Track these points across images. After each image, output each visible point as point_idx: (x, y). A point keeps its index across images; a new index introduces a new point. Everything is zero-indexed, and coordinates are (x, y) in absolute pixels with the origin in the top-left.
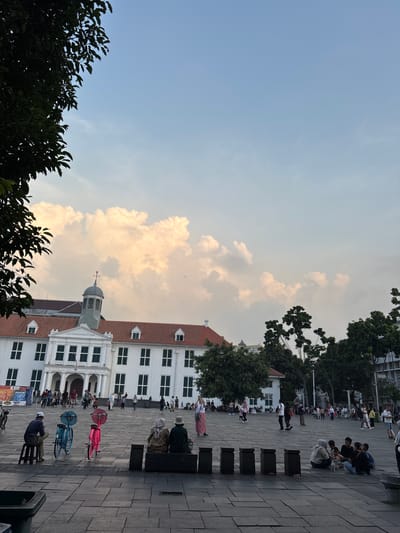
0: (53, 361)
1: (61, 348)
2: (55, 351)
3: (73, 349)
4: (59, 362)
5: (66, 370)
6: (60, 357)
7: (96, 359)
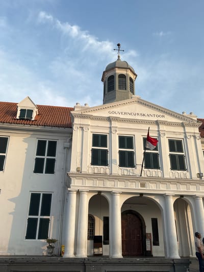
0: (88, 167)
1: (100, 140)
2: (89, 146)
3: (126, 142)
4: (101, 169)
5: (119, 186)
6: (99, 158)
7: (178, 163)
